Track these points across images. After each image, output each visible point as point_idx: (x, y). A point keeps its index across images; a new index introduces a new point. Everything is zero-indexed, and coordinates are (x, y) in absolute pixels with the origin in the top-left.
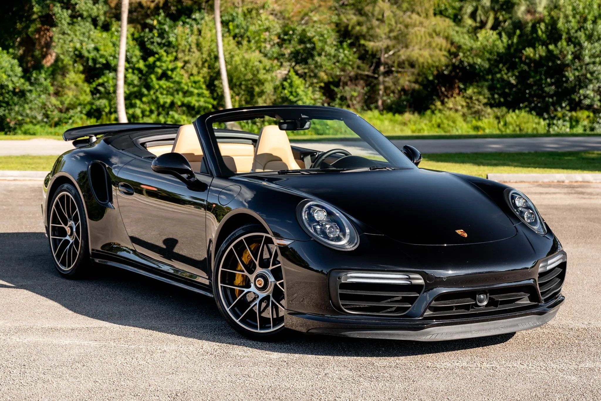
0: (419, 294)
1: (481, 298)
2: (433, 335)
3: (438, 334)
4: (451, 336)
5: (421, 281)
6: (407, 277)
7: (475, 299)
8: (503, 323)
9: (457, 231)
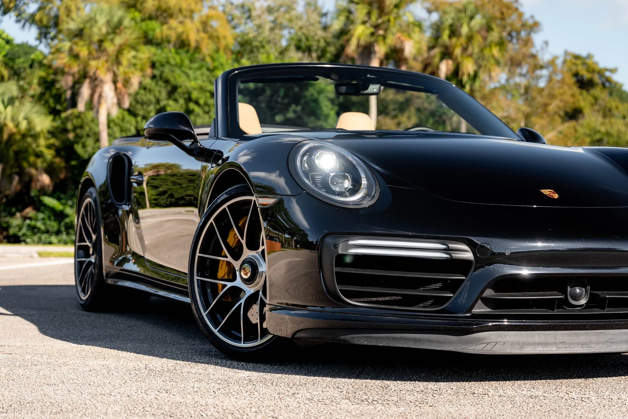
0: (466, 277)
1: (575, 293)
2: (488, 343)
3: (497, 343)
4: (520, 349)
5: (469, 255)
6: (445, 247)
7: (565, 292)
8: (613, 334)
9: (542, 191)
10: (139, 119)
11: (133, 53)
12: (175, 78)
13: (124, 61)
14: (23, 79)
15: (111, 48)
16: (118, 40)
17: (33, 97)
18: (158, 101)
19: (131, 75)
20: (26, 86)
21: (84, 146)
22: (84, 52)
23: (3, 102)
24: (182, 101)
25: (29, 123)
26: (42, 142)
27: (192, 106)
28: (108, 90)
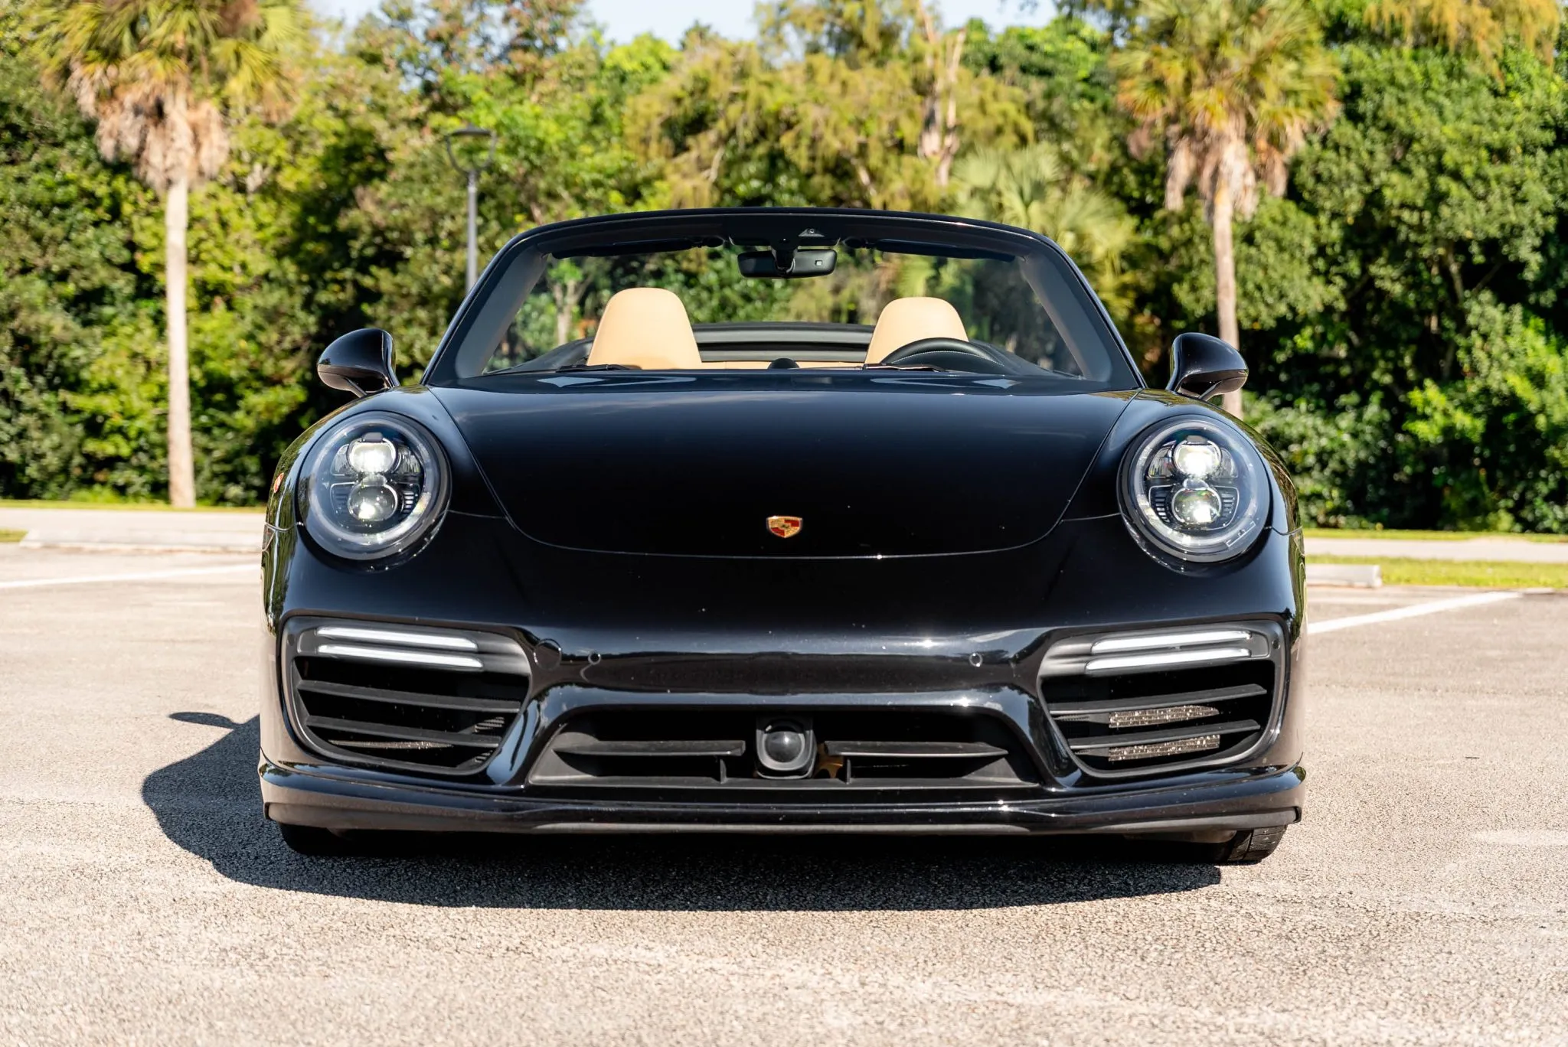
1: (782, 746)
7: (749, 743)
10: (1323, 219)
11: (1291, 66)
12: (1408, 120)
13: (1270, 89)
14: (1069, 135)
15: (1237, 60)
16: (1257, 40)
17: (1092, 177)
18: (1368, 177)
19: (1286, 121)
20: (1075, 155)
21: (1194, 289)
22: (1175, 74)
23: (1021, 194)
24: (1421, 173)
25: (1081, 238)
26: (1108, 280)
27: (1444, 182)
28: (1234, 158)
